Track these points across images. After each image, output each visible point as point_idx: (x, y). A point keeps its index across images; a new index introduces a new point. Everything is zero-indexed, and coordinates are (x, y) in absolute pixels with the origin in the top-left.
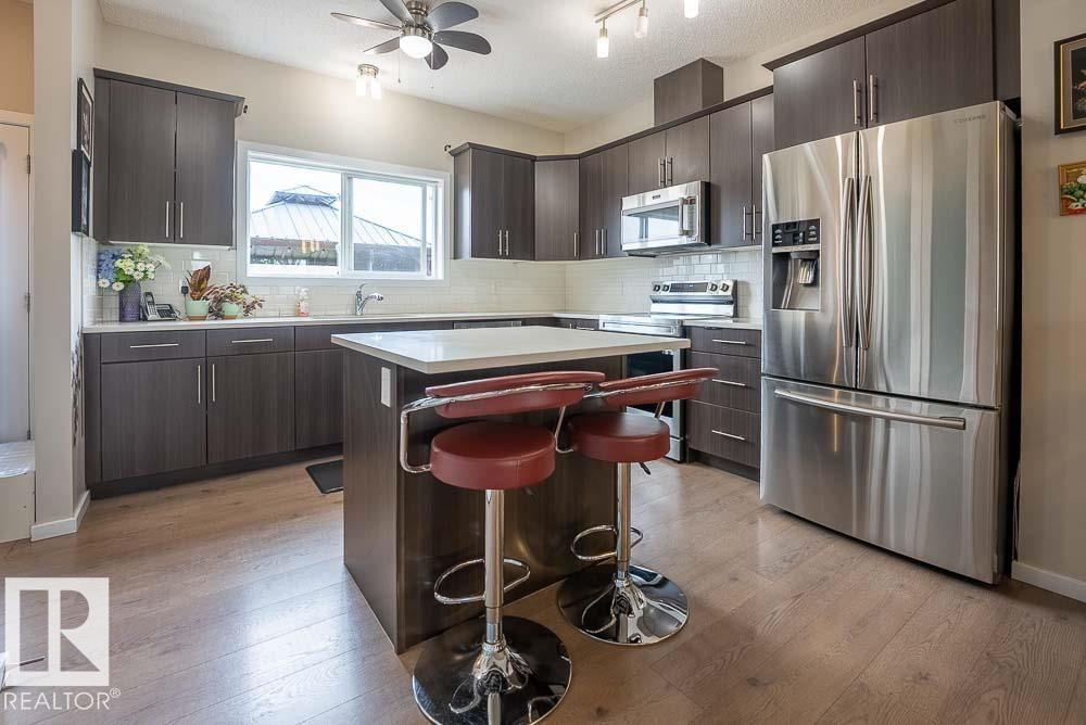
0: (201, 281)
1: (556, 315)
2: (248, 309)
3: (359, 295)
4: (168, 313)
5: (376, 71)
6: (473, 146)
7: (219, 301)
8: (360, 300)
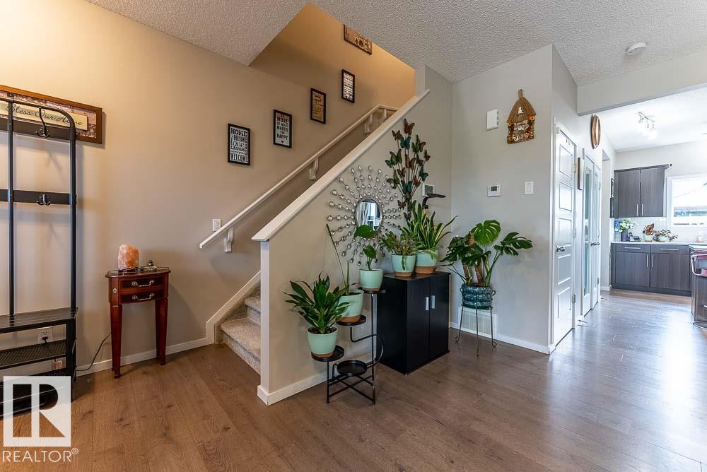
0: (650, 229)
2: (671, 239)
4: (637, 239)
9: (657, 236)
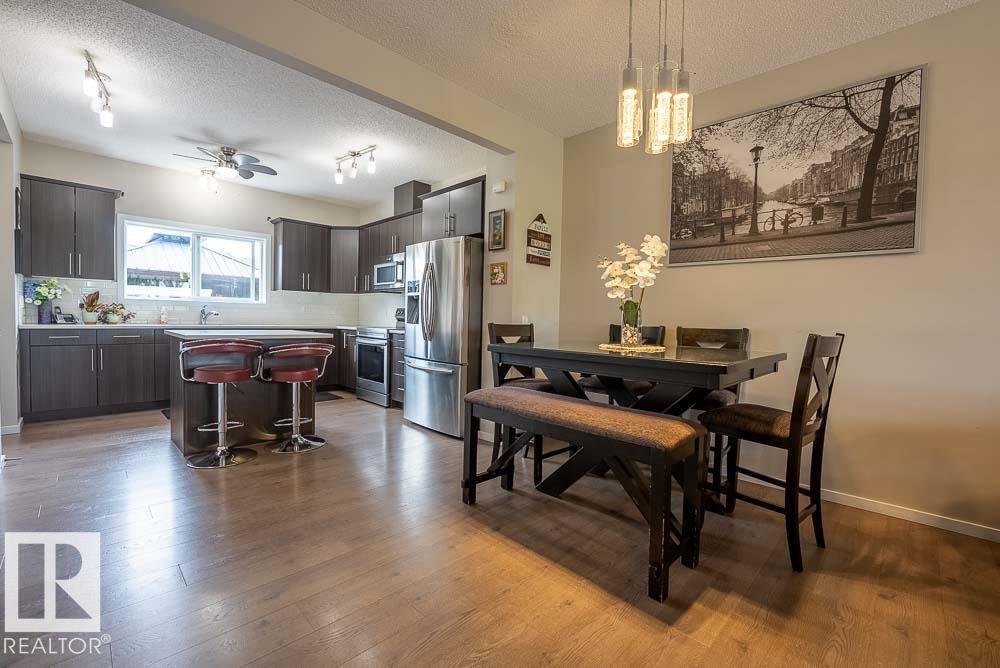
0: (93, 301)
1: (339, 327)
2: (125, 318)
3: (203, 312)
4: (70, 319)
5: (213, 173)
6: (285, 220)
7: (105, 313)
8: (204, 315)
9: (106, 313)
